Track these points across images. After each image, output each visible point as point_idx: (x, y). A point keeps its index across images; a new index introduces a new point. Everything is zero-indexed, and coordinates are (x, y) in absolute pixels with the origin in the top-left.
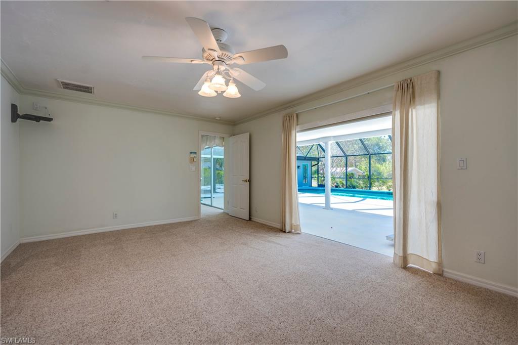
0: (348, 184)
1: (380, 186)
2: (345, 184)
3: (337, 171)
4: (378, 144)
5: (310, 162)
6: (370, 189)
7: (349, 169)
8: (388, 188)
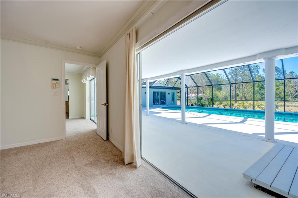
0: (199, 103)
1: (219, 105)
2: (197, 103)
3: (192, 96)
4: (217, 80)
5: (176, 90)
6: (212, 107)
7: (200, 95)
8: (224, 106)
